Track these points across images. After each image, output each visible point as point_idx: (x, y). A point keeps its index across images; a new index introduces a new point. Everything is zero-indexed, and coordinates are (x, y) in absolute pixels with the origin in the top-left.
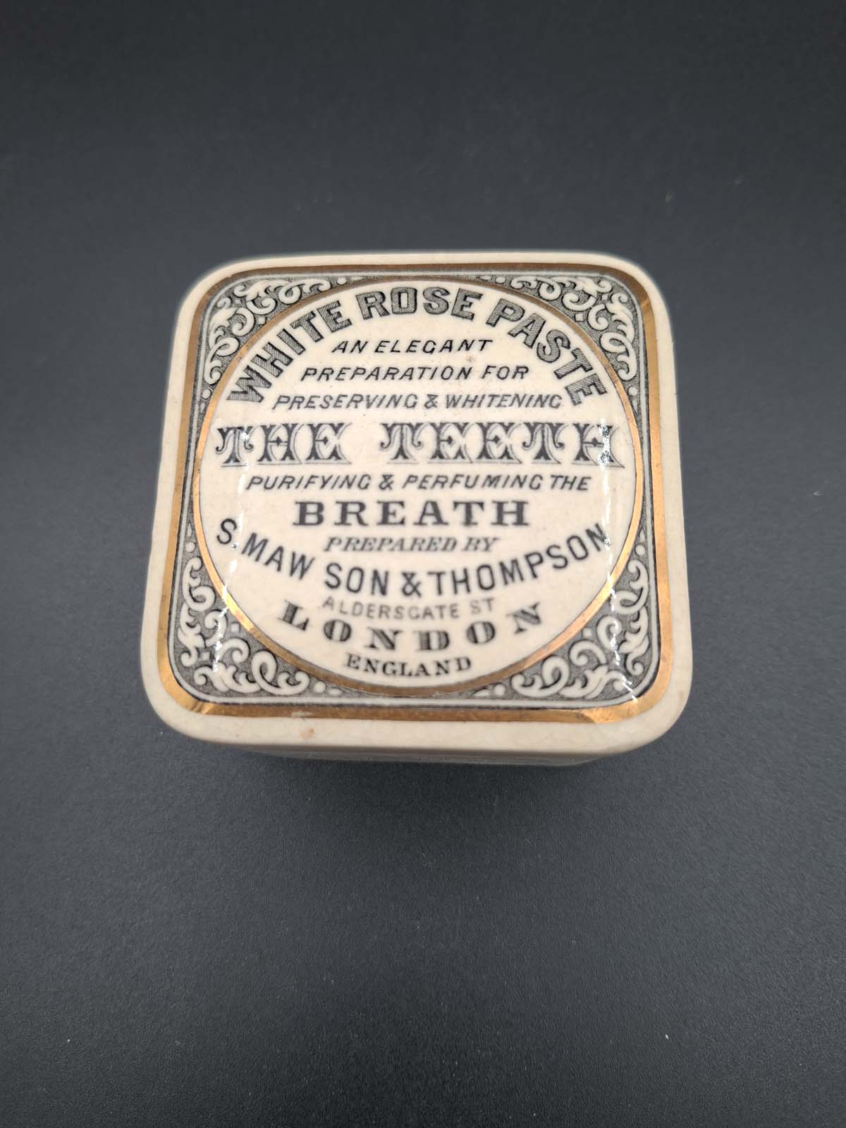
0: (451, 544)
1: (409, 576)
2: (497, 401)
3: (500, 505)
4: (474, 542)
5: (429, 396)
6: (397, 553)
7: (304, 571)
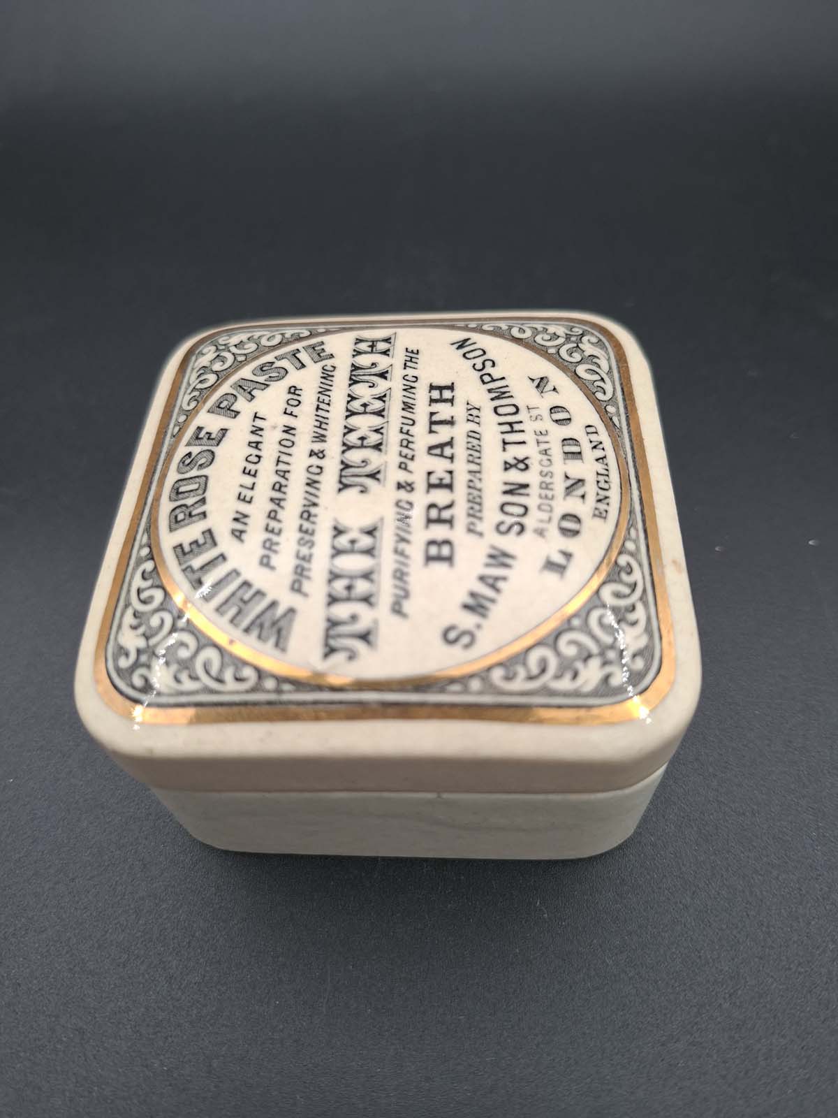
0: (473, 435)
1: (507, 466)
3: (432, 401)
4: (470, 418)
5: (310, 456)
6: (484, 476)
7: (505, 555)
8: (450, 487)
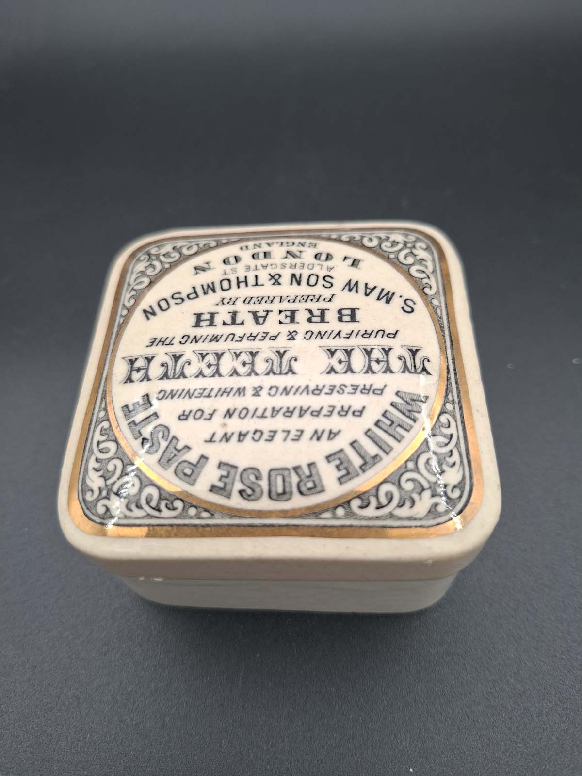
0: (247, 301)
1: (277, 283)
2: (206, 393)
3: (211, 324)
4: (231, 303)
5: (259, 395)
6: (284, 295)
7: (349, 284)
8: (293, 313)
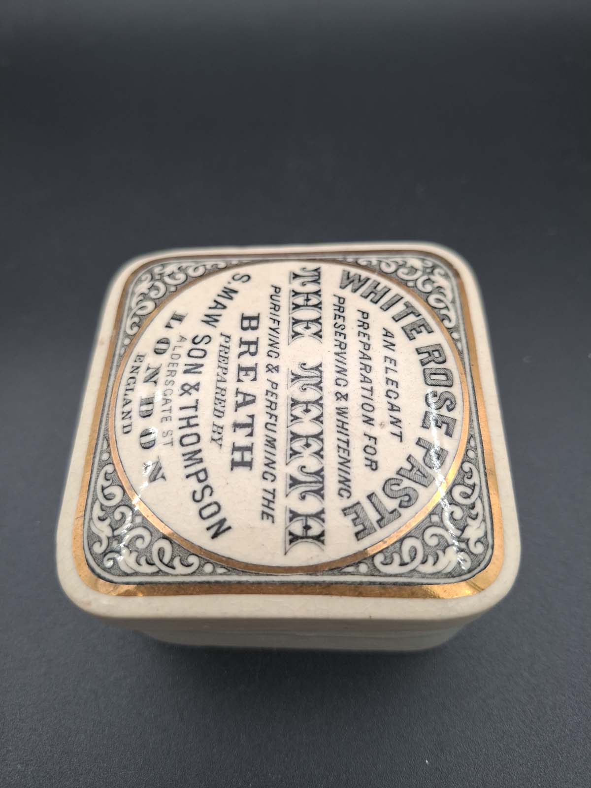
0: (219, 414)
1: (196, 387)
2: (344, 445)
3: (250, 449)
4: (220, 430)
5: (347, 395)
6: (215, 378)
7: (207, 322)
8: (240, 369)
